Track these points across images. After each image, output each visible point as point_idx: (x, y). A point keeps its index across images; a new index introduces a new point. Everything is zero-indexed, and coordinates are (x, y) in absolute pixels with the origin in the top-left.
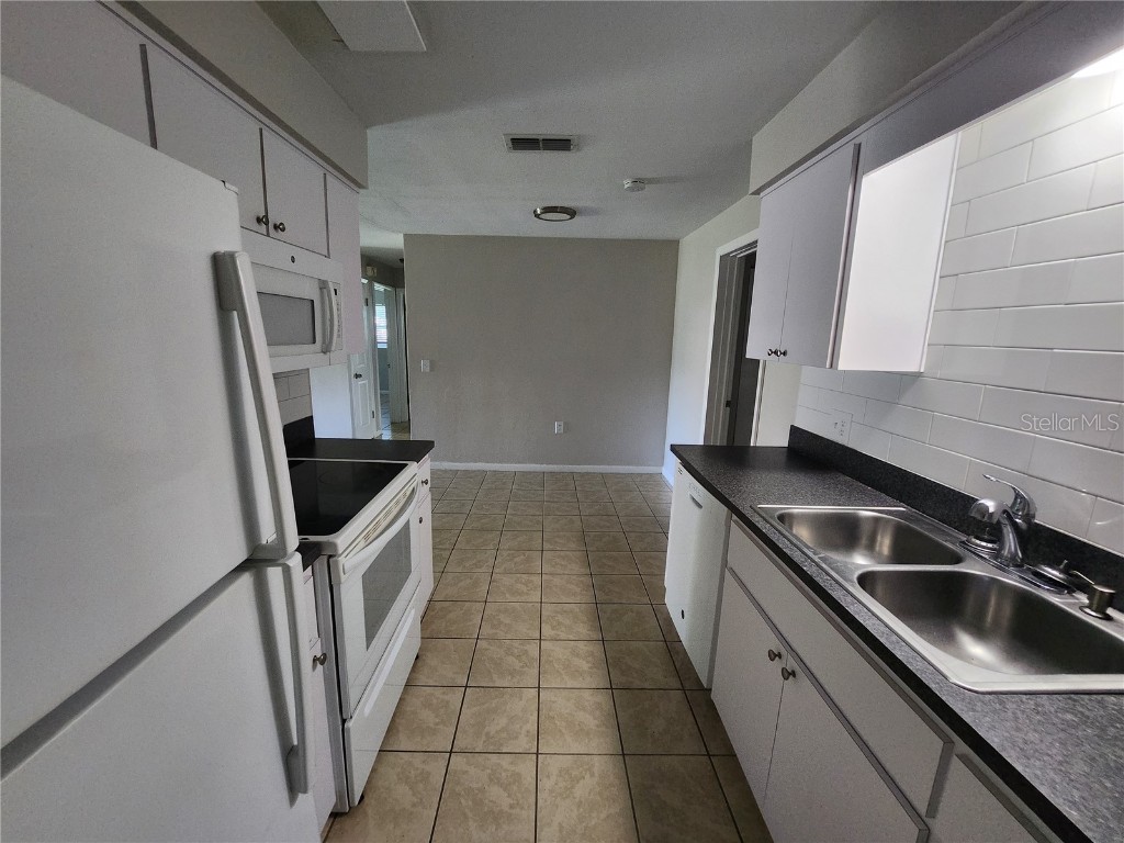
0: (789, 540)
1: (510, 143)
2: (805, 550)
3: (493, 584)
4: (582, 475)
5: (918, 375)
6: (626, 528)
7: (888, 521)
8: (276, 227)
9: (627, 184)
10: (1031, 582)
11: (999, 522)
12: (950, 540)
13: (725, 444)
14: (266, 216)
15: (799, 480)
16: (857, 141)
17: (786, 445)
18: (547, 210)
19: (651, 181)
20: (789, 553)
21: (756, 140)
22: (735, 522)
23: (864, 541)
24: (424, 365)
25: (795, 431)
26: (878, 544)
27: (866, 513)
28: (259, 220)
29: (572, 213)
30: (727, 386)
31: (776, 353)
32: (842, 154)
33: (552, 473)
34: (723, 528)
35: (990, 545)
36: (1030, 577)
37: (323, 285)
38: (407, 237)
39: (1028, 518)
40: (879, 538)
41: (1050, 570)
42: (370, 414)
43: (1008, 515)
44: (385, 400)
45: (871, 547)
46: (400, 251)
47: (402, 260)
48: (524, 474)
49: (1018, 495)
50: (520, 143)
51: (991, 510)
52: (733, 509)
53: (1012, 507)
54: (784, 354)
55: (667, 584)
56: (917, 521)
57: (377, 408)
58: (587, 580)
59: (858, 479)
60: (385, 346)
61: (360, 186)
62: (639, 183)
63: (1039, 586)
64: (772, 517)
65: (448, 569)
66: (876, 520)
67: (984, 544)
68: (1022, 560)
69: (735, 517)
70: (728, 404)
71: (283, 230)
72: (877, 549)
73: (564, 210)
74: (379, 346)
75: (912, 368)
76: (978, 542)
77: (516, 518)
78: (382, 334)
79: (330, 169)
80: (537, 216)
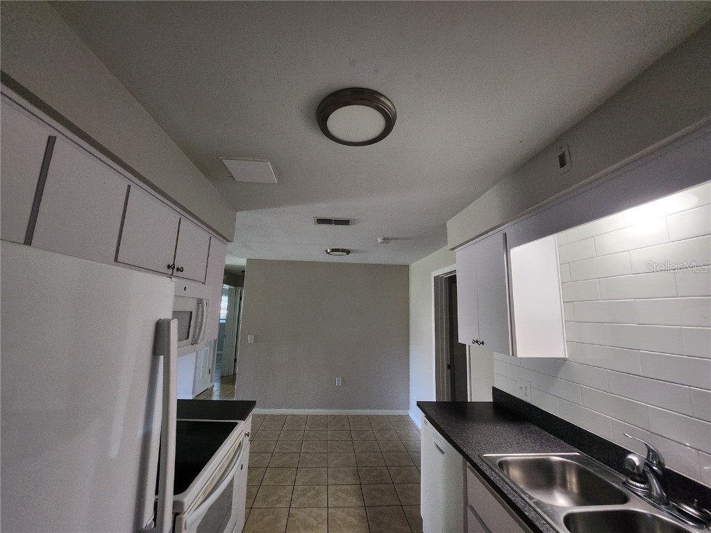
0: (510, 487)
1: (316, 221)
2: (523, 495)
3: (291, 519)
4: (355, 417)
5: (564, 360)
6: (388, 463)
7: (571, 465)
8: (178, 269)
9: (380, 240)
10: (679, 519)
11: (644, 471)
12: (616, 481)
13: (450, 400)
14: (174, 264)
15: (504, 431)
16: (504, 231)
17: (492, 401)
18: (334, 250)
19: (393, 239)
20: (513, 499)
21: (448, 223)
22: (469, 467)
23: (558, 481)
24: (250, 338)
25: (495, 391)
26: (568, 484)
27: (555, 458)
28: (169, 267)
29: (348, 252)
30: (447, 354)
31: (477, 342)
32: (497, 238)
33: (334, 417)
34: (461, 473)
35: (642, 486)
36: (676, 513)
37: (200, 302)
38: (248, 260)
39: (660, 465)
40: (568, 477)
41: (688, 508)
42: (207, 371)
43: (647, 464)
44: (219, 358)
45: (564, 486)
46: (244, 267)
47: (243, 272)
48: (314, 417)
49: (649, 450)
50: (321, 221)
51: (637, 464)
52: (466, 457)
53: (648, 459)
54: (483, 343)
55: (422, 514)
56: (589, 464)
57: (212, 367)
58: (362, 511)
59: (543, 428)
60: (224, 321)
61: (228, 241)
62: (386, 240)
63: (686, 522)
64: (495, 465)
65: (256, 505)
66: (563, 463)
67: (638, 484)
68: (667, 498)
69: (468, 464)
70: (449, 367)
71: (182, 271)
72: (569, 486)
73: (343, 251)
74: (221, 321)
75: (560, 354)
76: (634, 483)
77: (308, 456)
78: (224, 313)
79: (214, 234)
80: (328, 253)
